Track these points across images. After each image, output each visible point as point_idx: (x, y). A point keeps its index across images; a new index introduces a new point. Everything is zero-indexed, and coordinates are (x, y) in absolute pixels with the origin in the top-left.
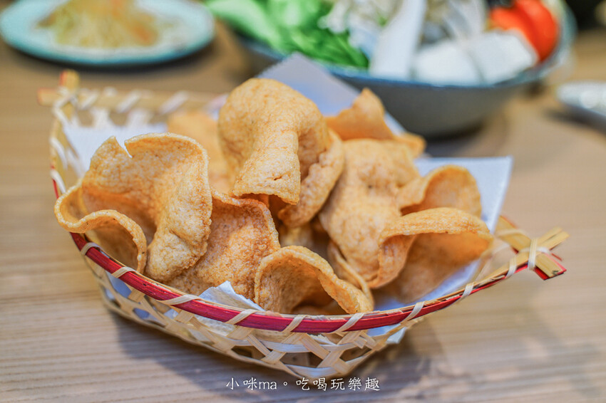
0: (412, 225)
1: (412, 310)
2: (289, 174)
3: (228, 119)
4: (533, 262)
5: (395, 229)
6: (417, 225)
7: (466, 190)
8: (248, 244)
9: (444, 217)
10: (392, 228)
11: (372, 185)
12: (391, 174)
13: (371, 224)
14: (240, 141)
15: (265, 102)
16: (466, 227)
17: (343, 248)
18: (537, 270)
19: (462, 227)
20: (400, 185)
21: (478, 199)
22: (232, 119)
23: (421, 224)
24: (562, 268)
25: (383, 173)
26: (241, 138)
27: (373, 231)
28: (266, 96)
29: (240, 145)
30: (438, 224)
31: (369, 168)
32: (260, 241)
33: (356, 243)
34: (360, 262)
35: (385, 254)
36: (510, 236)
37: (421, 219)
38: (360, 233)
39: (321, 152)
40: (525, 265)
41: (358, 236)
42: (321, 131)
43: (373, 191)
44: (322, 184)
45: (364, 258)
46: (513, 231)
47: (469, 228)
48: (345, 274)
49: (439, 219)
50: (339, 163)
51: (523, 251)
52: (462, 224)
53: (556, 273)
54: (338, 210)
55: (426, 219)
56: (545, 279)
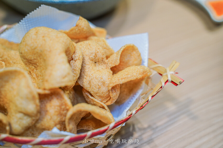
0: (122, 79)
1: (132, 114)
2: (69, 74)
3: (26, 50)
4: (170, 79)
5: (116, 82)
6: (124, 78)
7: (134, 52)
8: (57, 107)
9: (134, 72)
10: (114, 82)
11: (96, 61)
12: (103, 55)
13: (102, 80)
14: (35, 59)
15: (44, 40)
16: (143, 74)
17: (92, 93)
18: (172, 82)
19: (142, 74)
20: (107, 57)
21: (140, 55)
22: (28, 50)
23: (125, 77)
24: (182, 80)
25: (100, 55)
26: (35, 58)
27: (104, 83)
28: (43, 37)
29: (35, 61)
30: (133, 76)
31: (94, 54)
32: (62, 105)
33: (97, 90)
34: (100, 96)
35: (112, 92)
36: (156, 68)
37: (125, 75)
38: (98, 85)
39: (73, 54)
40: (167, 81)
41: (98, 87)
42: (71, 46)
43: (97, 64)
44: (77, 69)
45: (102, 95)
46: (157, 65)
47: (144, 74)
48: (95, 103)
49: (132, 74)
50: (81, 57)
51: (164, 74)
52: (142, 73)
53: (181, 83)
54: (85, 77)
55: (127, 75)
56: (176, 86)
